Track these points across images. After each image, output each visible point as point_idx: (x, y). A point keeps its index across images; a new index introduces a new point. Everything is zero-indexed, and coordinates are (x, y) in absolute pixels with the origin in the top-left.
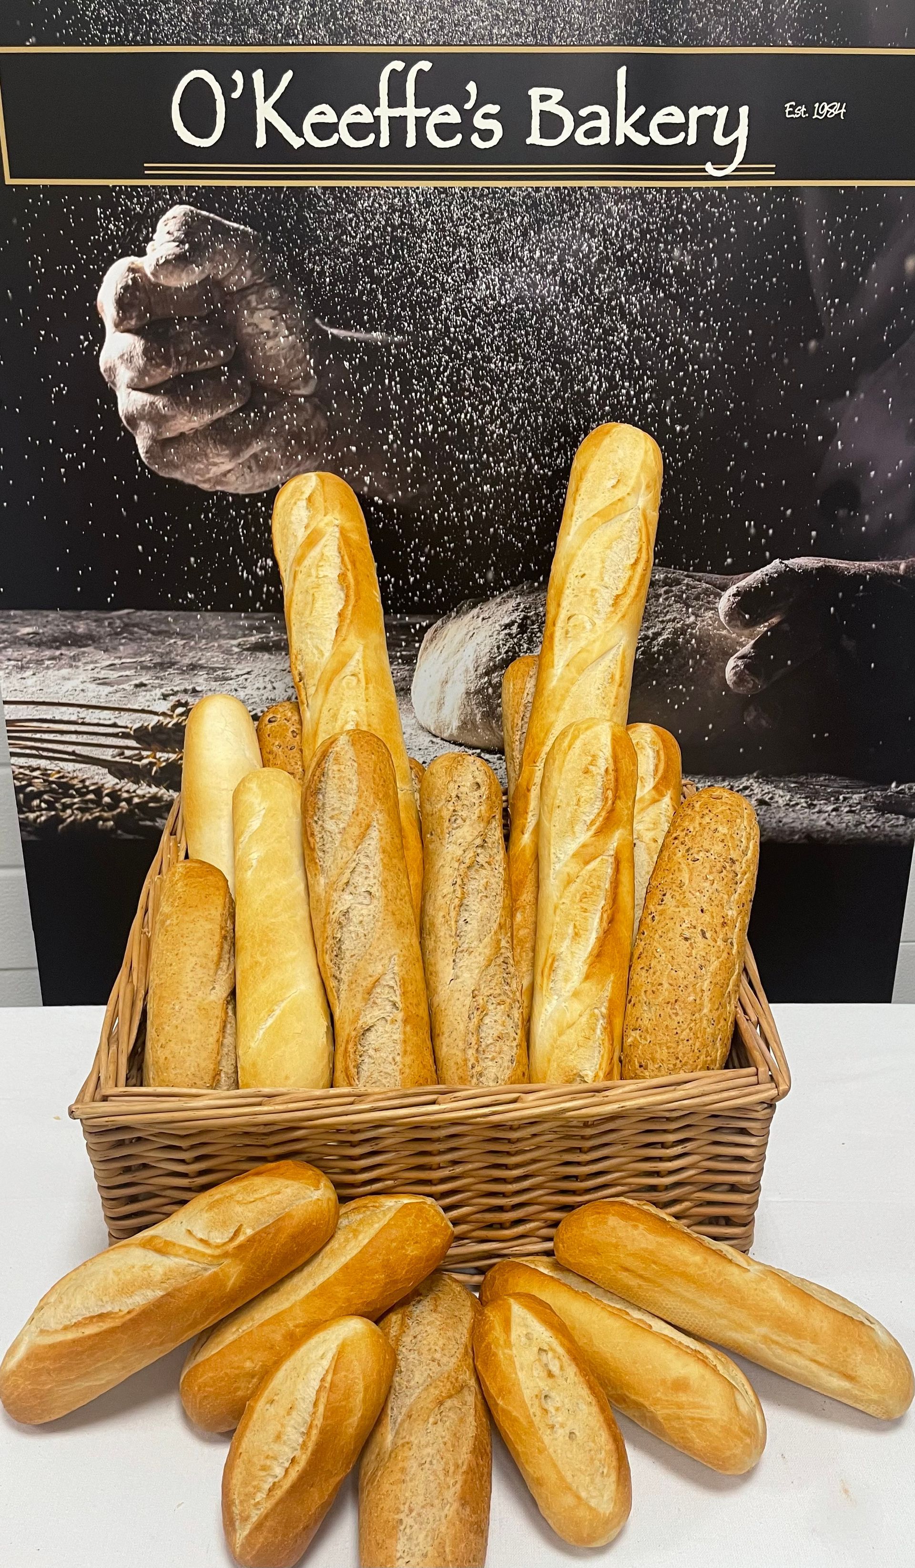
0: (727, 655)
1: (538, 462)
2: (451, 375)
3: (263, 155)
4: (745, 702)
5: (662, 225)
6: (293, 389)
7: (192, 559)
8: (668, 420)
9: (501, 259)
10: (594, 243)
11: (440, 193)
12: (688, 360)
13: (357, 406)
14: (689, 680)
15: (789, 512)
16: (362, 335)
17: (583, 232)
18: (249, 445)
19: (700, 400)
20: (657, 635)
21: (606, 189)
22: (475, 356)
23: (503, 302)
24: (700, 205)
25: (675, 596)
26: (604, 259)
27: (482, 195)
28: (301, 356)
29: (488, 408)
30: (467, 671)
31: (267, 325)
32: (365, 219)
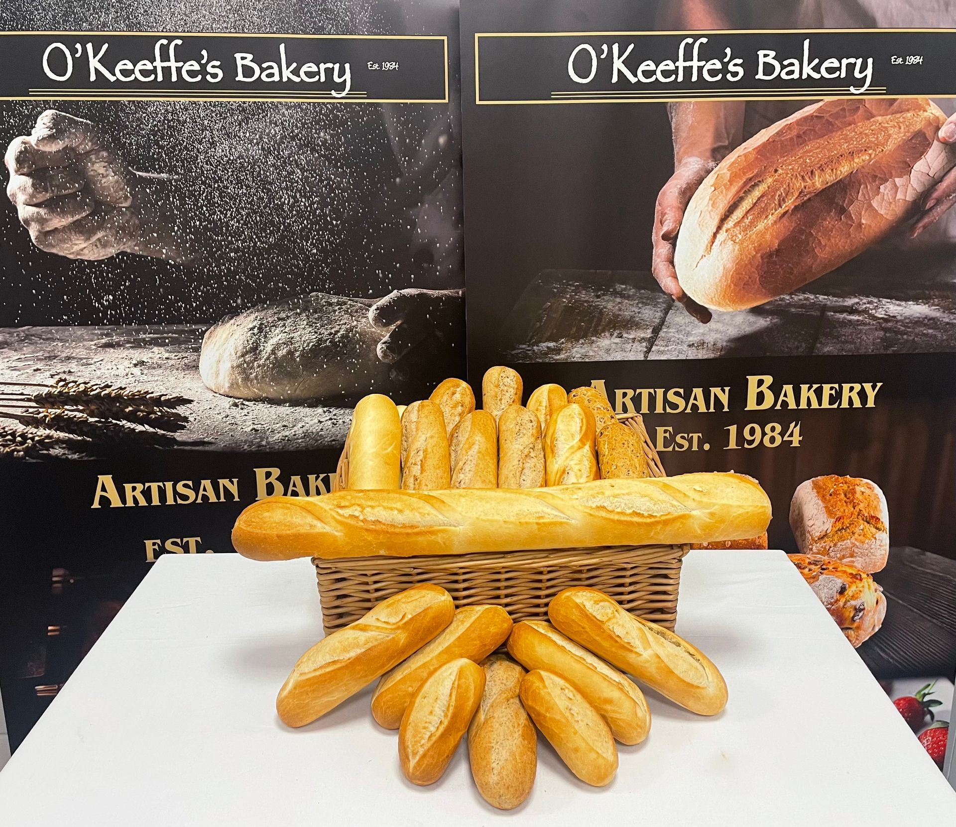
0: (376, 343)
1: (260, 241)
2: (207, 195)
3: (95, 85)
4: (390, 367)
5: (313, 121)
6: (118, 203)
7: (65, 297)
8: (328, 218)
9: (228, 137)
10: (277, 129)
11: (192, 104)
12: (335, 187)
13: (156, 212)
14: (358, 357)
15: (398, 265)
16: (156, 175)
17: (271, 124)
18: (95, 234)
19: (344, 208)
20: (338, 332)
21: (281, 103)
22: (219, 186)
23: (232, 158)
24: (331, 111)
25: (344, 311)
26: (283, 137)
27: (215, 105)
28: (122, 186)
29: (229, 213)
30: (231, 354)
31: (102, 171)
32: (153, 117)
